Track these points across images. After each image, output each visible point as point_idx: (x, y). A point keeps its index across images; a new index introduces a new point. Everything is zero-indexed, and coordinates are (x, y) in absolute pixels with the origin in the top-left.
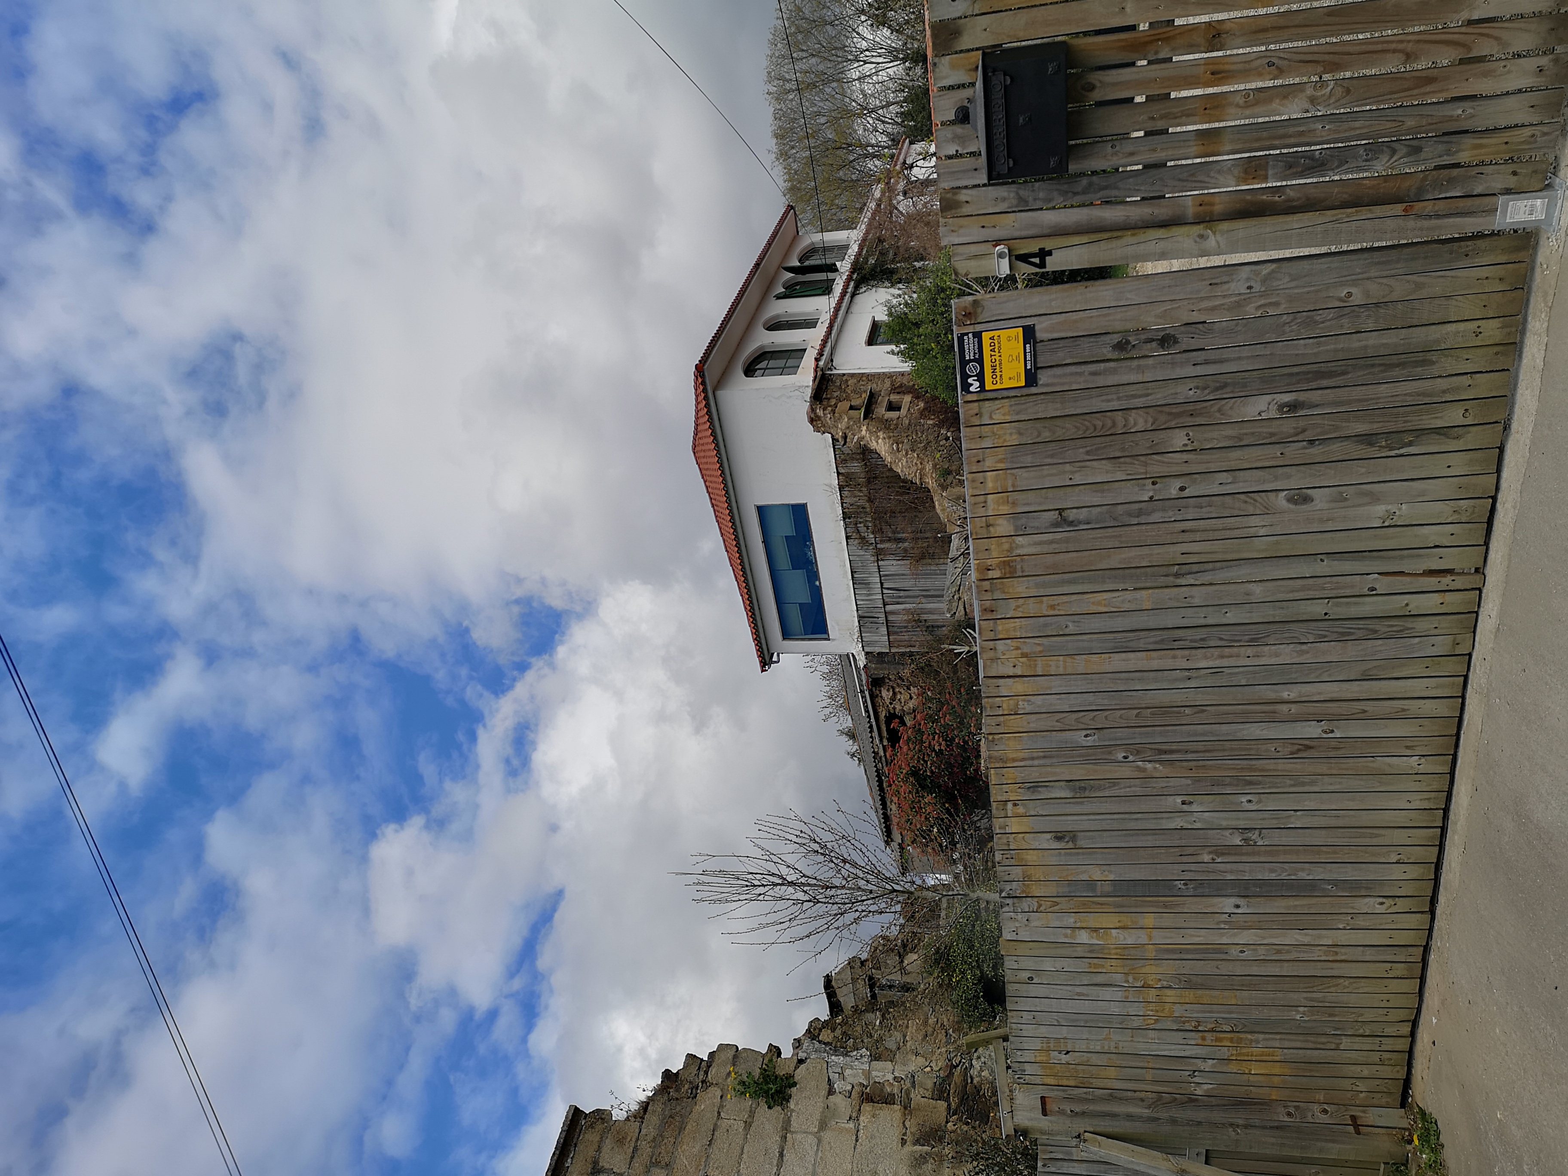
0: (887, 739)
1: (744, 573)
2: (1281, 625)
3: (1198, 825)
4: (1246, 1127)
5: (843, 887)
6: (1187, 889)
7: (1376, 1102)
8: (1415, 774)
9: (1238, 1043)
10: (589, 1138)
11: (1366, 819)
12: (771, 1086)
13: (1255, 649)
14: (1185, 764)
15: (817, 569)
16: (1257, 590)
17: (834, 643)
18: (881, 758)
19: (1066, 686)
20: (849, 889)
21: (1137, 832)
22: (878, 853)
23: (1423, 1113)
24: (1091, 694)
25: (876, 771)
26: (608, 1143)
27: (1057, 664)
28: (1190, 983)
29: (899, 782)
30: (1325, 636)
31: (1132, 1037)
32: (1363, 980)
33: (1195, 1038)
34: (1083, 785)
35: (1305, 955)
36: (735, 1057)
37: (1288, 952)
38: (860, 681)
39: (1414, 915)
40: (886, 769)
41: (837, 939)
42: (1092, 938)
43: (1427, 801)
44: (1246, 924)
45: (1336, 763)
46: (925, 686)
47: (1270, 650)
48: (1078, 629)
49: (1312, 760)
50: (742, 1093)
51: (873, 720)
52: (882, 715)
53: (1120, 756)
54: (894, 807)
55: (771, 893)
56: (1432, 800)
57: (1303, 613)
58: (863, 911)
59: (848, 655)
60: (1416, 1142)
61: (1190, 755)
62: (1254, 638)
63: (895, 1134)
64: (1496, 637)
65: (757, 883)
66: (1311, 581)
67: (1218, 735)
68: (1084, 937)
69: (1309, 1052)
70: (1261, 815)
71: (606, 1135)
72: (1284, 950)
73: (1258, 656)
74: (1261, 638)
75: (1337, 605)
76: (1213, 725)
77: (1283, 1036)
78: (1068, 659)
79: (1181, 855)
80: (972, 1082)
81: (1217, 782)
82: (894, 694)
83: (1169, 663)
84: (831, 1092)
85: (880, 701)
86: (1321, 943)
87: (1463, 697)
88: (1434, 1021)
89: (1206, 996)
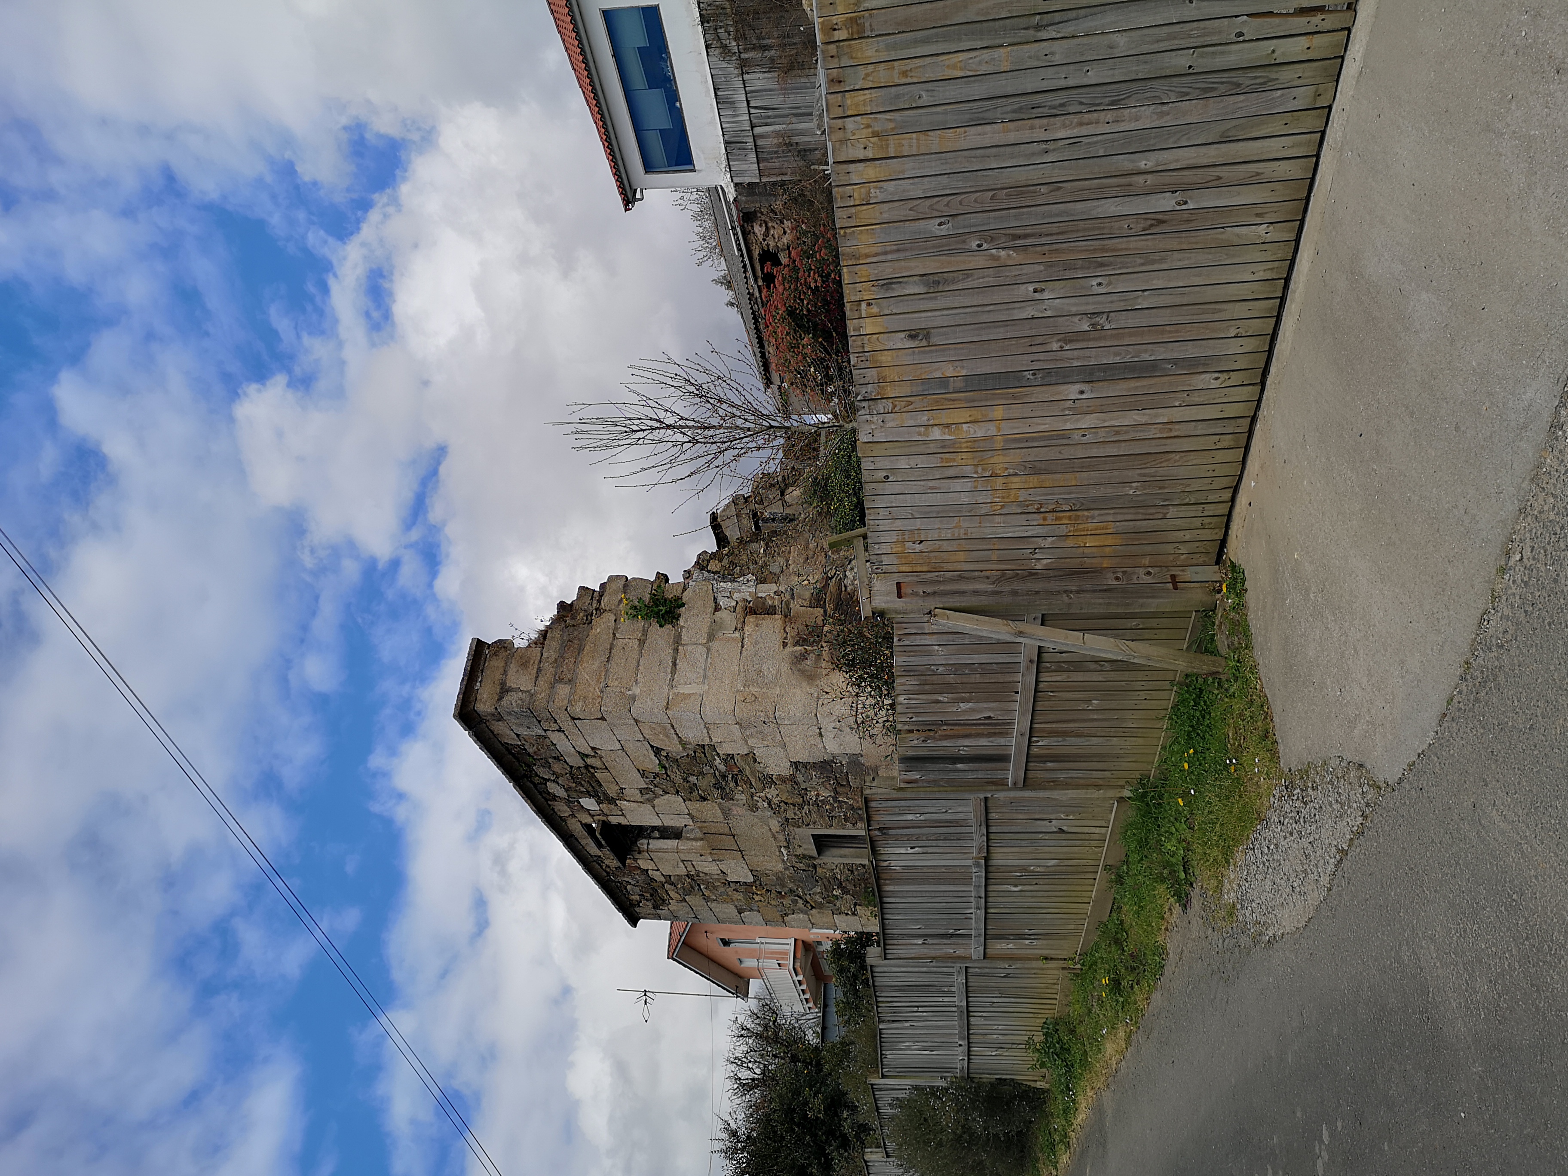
0: (762, 279)
1: (596, 94)
2: (1143, 83)
3: (1049, 313)
4: (1078, 592)
5: (721, 427)
6: (1036, 379)
7: (1194, 562)
8: (1262, 243)
9: (1075, 520)
10: (493, 666)
11: (1210, 294)
12: (661, 608)
13: (1115, 113)
14: (1039, 249)
15: (677, 87)
16: (1121, 40)
17: (700, 174)
18: (756, 299)
19: (919, 169)
20: (727, 428)
21: (989, 324)
22: (755, 392)
23: (1233, 566)
24: (946, 176)
25: (752, 314)
26: (513, 668)
27: (910, 143)
28: (1035, 469)
29: (776, 323)
30: (1187, 94)
31: (980, 523)
32: (1192, 453)
33: (1037, 519)
34: (937, 279)
35: (1142, 434)
36: (625, 586)
37: (1126, 432)
38: (729, 217)
39: (1245, 388)
40: (762, 310)
41: (718, 477)
42: (944, 433)
43: (1270, 271)
44: (1090, 409)
45: (1187, 237)
46: (799, 219)
47: (1130, 113)
48: (932, 99)
49: (1164, 236)
50: (634, 616)
51: (746, 259)
52: (756, 253)
53: (974, 245)
54: (771, 350)
55: (650, 436)
56: (1275, 270)
57: (1167, 68)
58: (742, 448)
59: (716, 188)
60: (1224, 590)
61: (1043, 239)
62: (1115, 101)
63: (778, 638)
64: (1358, 82)
65: (635, 428)
66: (1177, 28)
67: (1072, 215)
68: (936, 434)
69: (1139, 523)
70: (1109, 298)
71: (510, 661)
72: (1122, 430)
73: (1118, 121)
74: (1124, 99)
75: (1201, 56)
76: (1068, 204)
77: (1117, 511)
78: (922, 136)
79: (1031, 345)
80: (846, 590)
81: (1069, 266)
82: (767, 228)
83: (1026, 136)
84: (717, 608)
85: (752, 238)
86: (1157, 421)
87: (1318, 156)
88: (1253, 484)
89: (1048, 479)
